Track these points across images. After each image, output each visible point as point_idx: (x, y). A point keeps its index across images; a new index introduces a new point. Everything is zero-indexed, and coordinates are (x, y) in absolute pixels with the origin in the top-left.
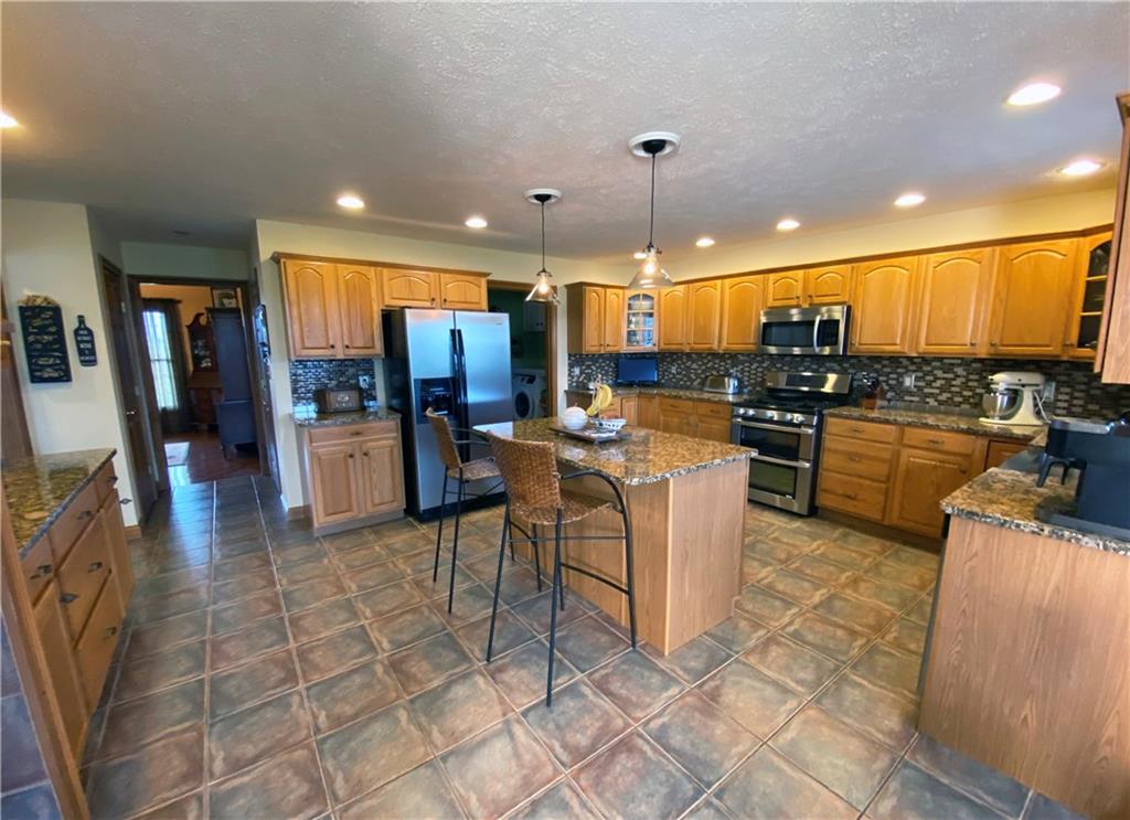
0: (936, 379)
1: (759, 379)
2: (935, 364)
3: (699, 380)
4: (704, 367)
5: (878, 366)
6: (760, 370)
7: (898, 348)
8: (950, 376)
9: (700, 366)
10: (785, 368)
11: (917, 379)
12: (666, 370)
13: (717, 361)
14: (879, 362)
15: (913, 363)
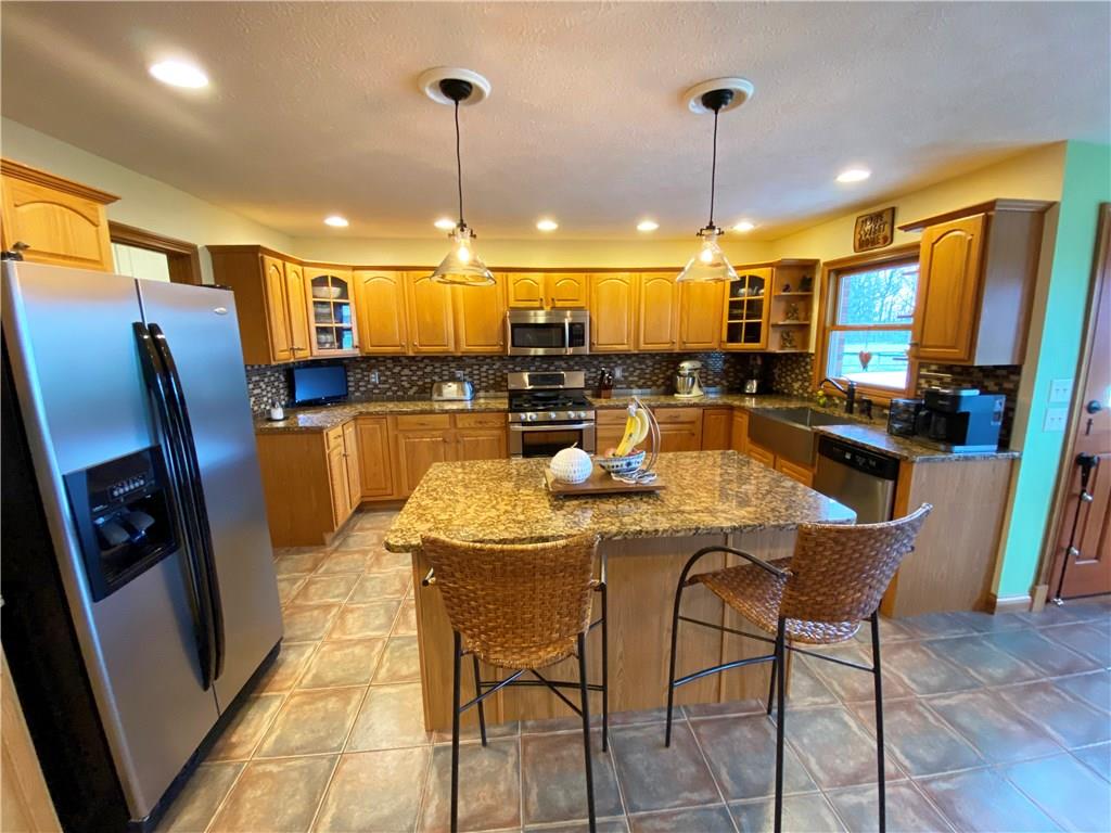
0: (636, 369)
1: (491, 382)
2: (634, 359)
3: (415, 389)
4: (420, 373)
5: (595, 363)
6: (491, 372)
7: (625, 347)
8: (643, 366)
9: (414, 372)
10: (517, 369)
11: (623, 371)
12: (361, 379)
13: (437, 365)
14: (597, 359)
15: (620, 359)
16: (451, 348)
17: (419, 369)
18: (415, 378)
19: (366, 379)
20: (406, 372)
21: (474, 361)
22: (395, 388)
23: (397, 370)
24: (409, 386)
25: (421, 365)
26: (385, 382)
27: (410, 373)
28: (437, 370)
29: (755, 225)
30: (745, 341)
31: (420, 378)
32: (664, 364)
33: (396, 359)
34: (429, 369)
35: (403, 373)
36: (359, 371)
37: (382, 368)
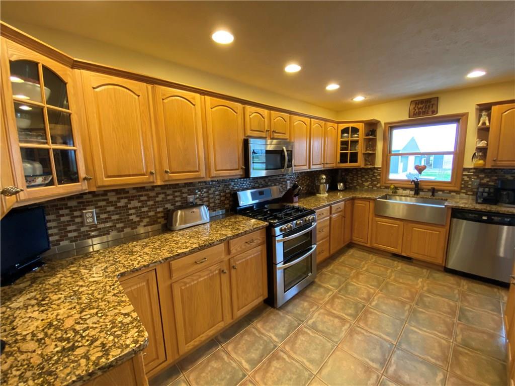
16: (203, 173)
17: (150, 198)
18: (145, 209)
19: (78, 220)
20: (135, 203)
21: (203, 185)
22: (121, 225)
23: (122, 203)
24: (138, 219)
25: (152, 194)
26: (105, 221)
27: (140, 204)
28: (169, 198)
29: (366, 98)
30: (350, 163)
31: (151, 208)
32: (306, 177)
33: (120, 192)
34: (159, 199)
35: (129, 206)
36: (66, 211)
37: (100, 204)
